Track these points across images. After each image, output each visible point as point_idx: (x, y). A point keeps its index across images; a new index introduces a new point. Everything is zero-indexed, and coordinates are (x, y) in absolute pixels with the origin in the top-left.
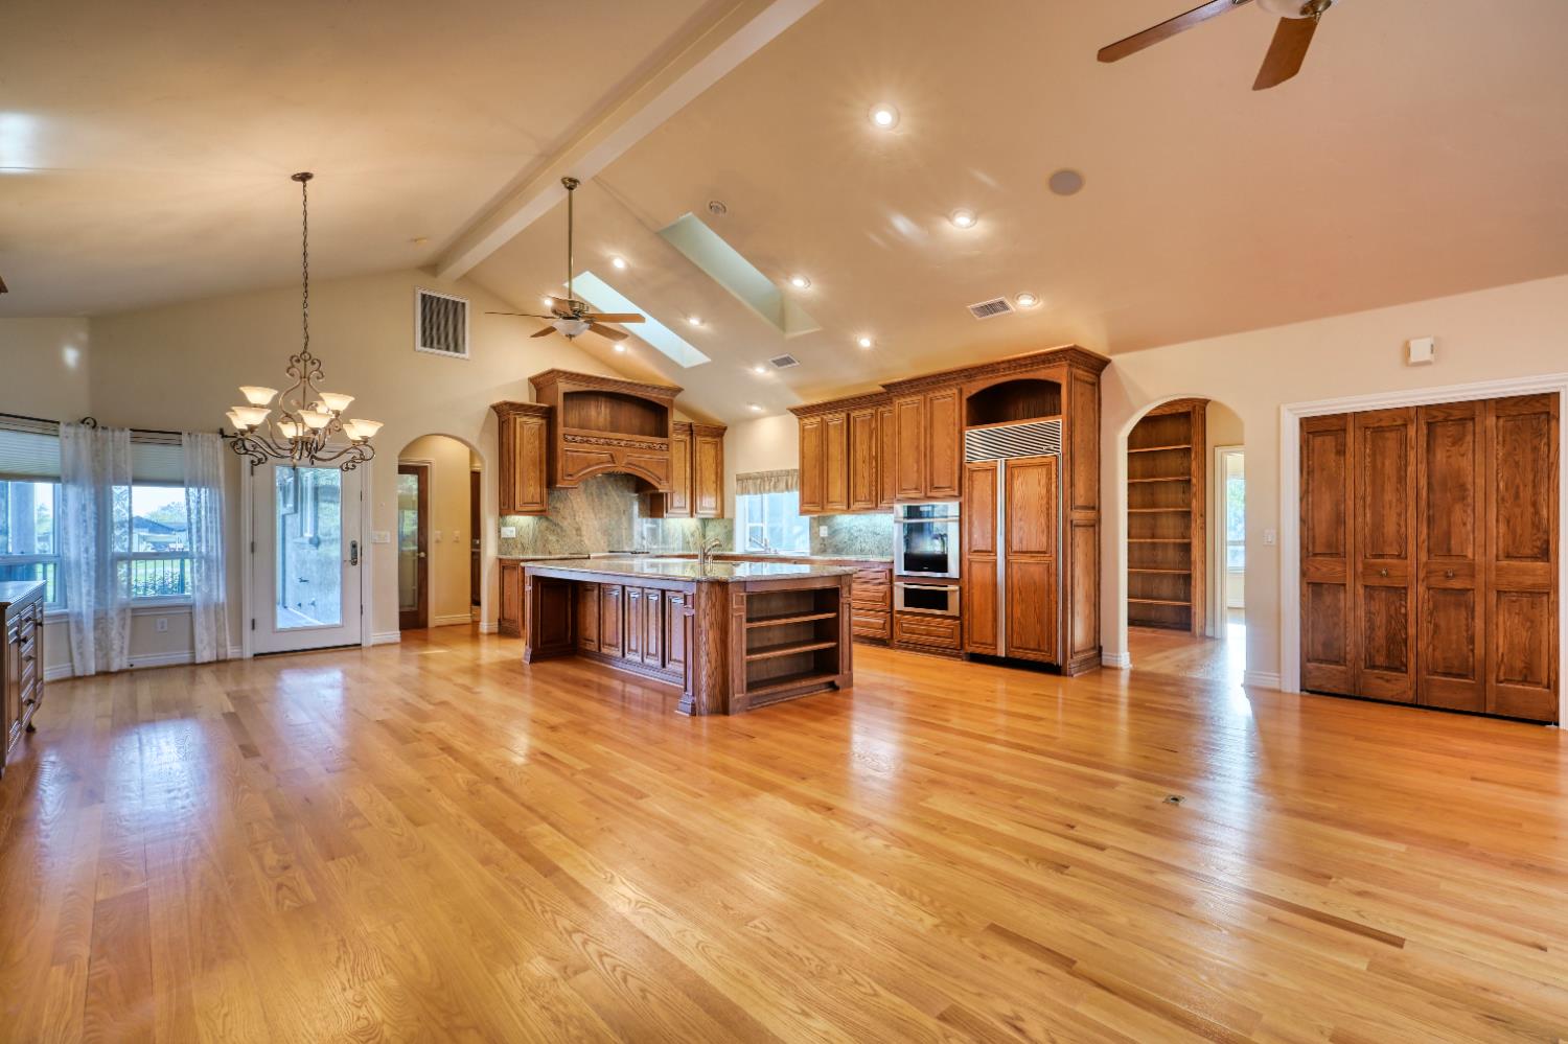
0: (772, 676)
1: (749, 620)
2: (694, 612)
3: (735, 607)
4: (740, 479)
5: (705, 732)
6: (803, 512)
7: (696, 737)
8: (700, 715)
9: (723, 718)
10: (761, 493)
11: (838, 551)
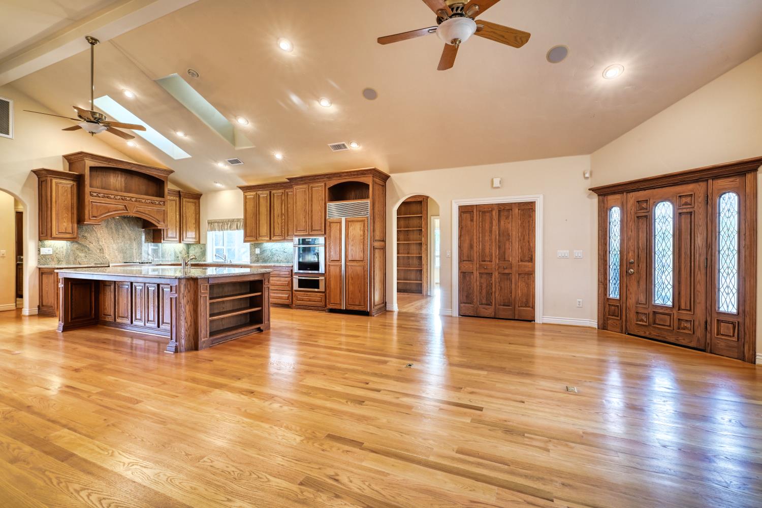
0: (225, 327)
1: (211, 299)
2: (177, 295)
3: (202, 291)
4: (210, 223)
5: (183, 361)
6: (245, 241)
7: (178, 365)
8: (181, 352)
9: (195, 352)
10: (222, 230)
11: (265, 261)
